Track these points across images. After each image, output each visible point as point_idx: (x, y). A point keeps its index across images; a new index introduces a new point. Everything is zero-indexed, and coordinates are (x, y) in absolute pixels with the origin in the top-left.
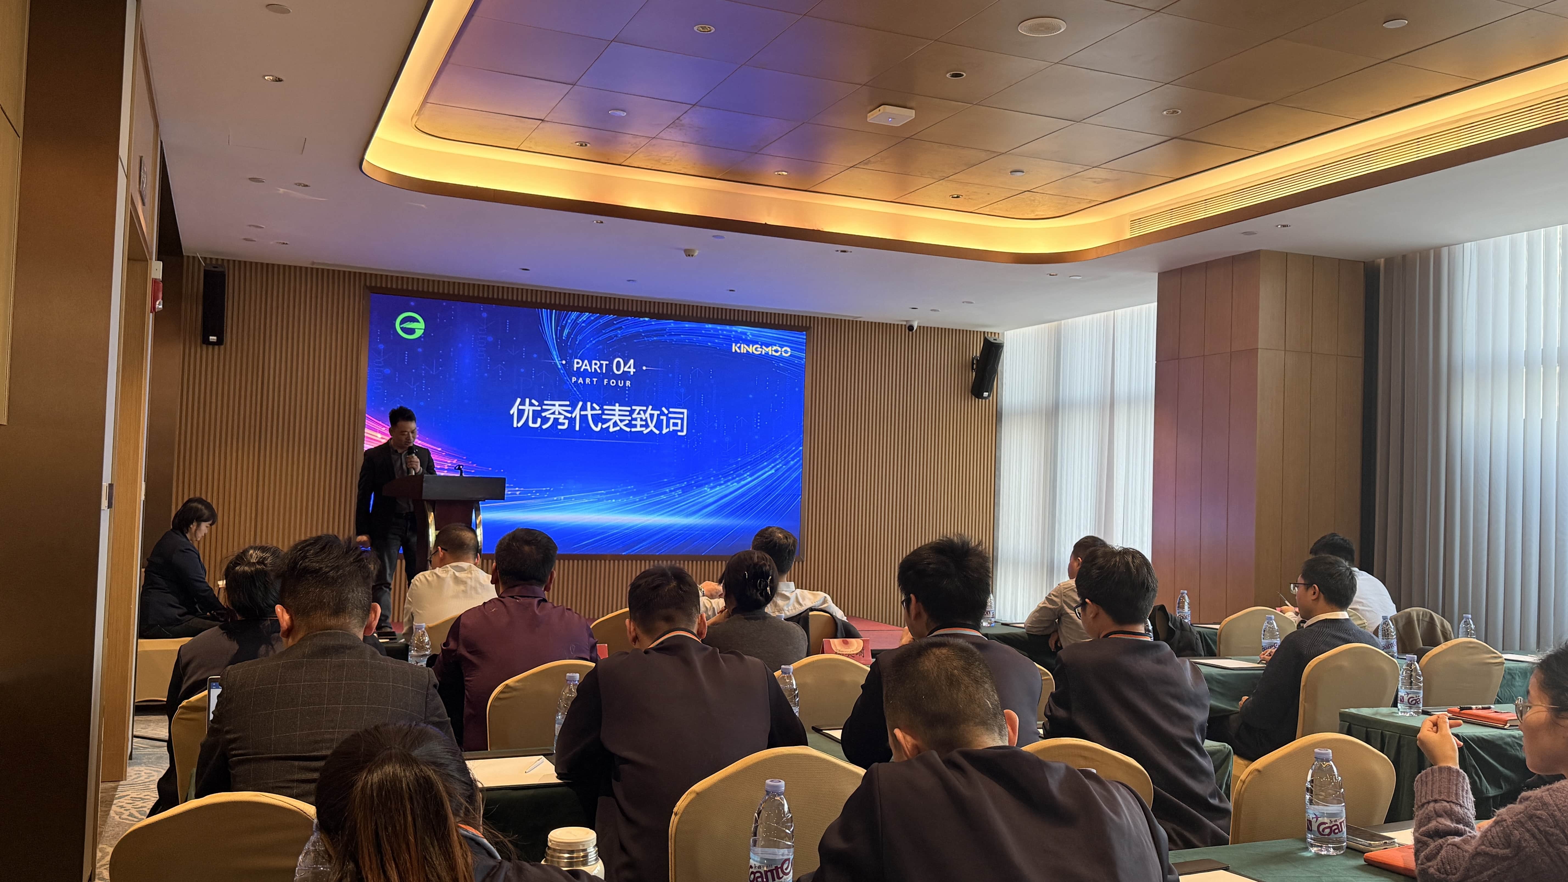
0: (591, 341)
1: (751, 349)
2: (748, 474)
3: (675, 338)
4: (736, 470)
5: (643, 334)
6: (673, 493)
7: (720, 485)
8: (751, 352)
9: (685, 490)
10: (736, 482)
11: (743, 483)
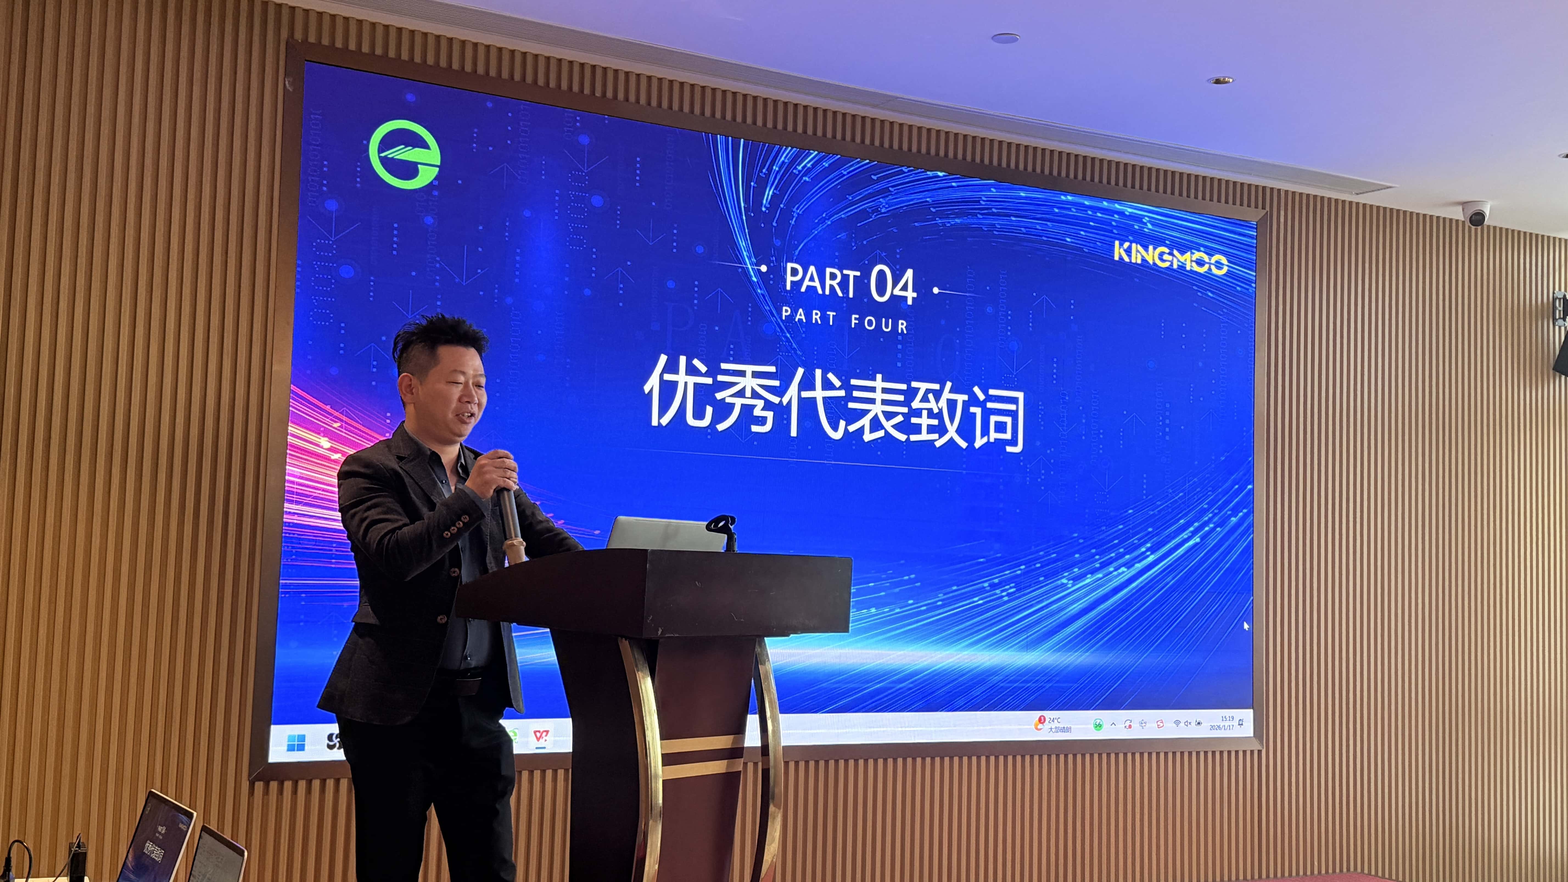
0: (823, 220)
1: (1152, 255)
2: (1149, 545)
3: (998, 223)
4: (1124, 537)
5: (933, 210)
6: (998, 591)
7: (1093, 572)
8: (1151, 262)
9: (1022, 584)
10: (1124, 565)
11: (1139, 566)
